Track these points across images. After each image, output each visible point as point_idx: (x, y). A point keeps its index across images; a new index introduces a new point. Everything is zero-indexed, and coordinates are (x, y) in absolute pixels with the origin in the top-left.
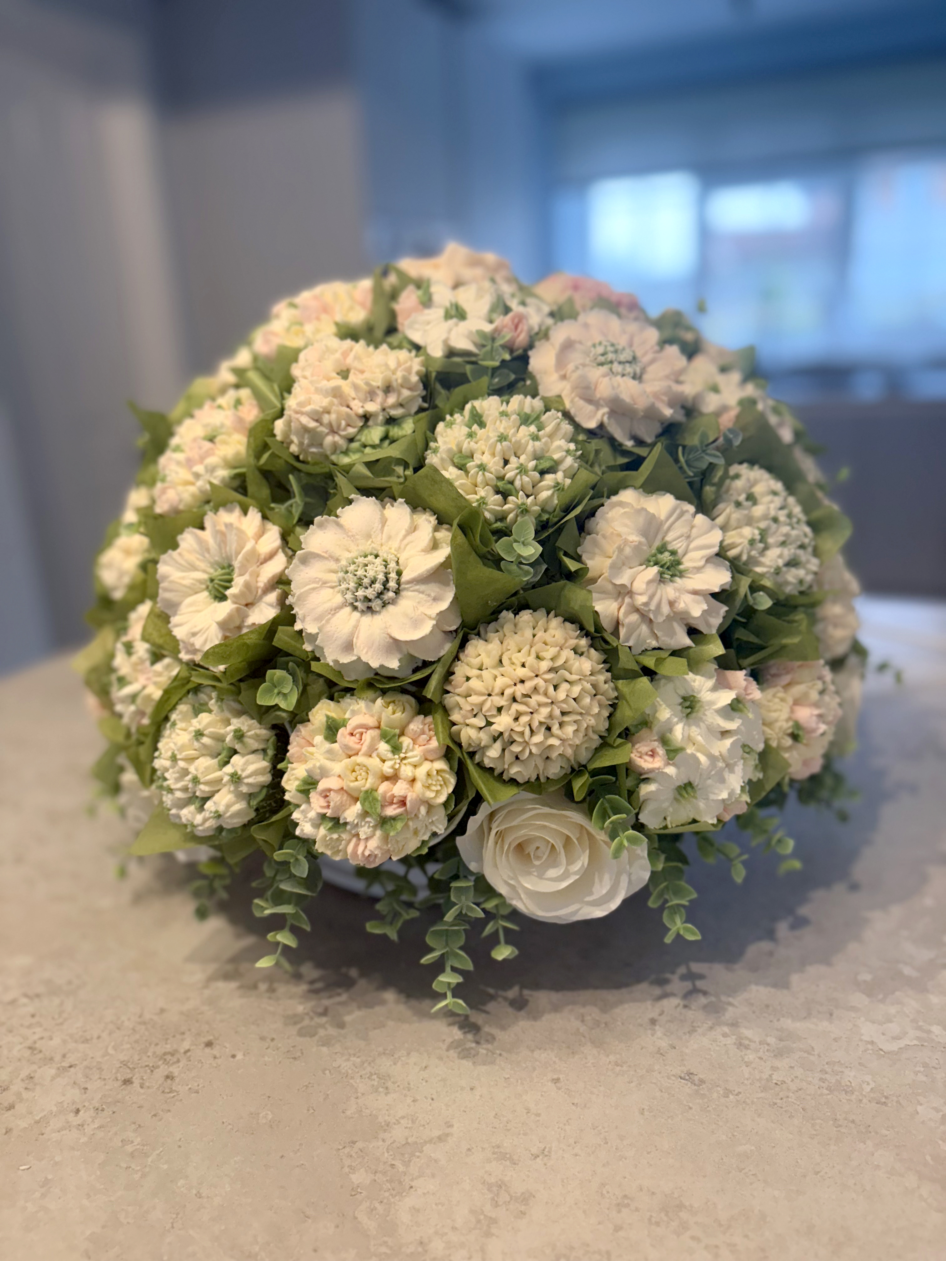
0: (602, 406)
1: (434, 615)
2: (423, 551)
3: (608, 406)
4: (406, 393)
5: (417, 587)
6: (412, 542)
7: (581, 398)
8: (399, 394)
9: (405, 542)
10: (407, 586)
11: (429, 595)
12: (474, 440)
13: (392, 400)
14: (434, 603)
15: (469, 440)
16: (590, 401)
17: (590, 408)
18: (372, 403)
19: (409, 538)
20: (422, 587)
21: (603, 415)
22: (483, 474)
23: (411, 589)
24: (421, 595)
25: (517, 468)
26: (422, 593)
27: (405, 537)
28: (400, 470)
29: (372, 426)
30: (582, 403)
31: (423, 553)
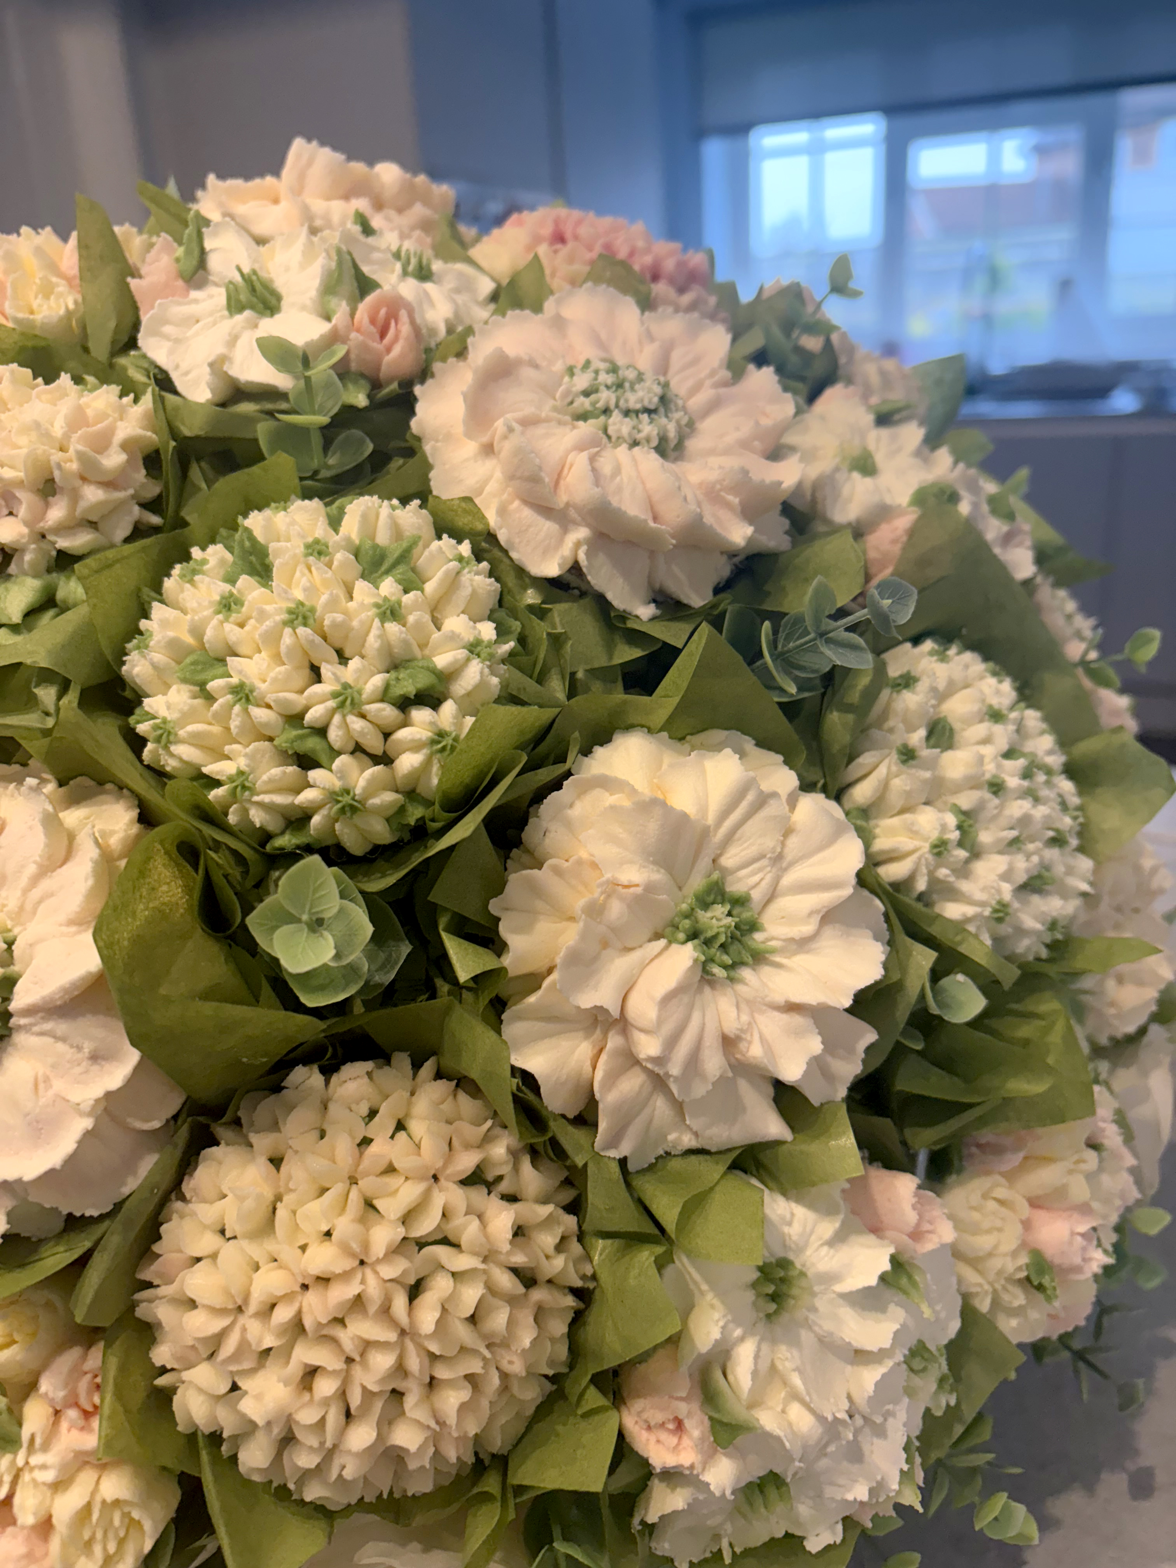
0: (575, 523)
1: (87, 1106)
2: (71, 922)
3: (588, 525)
5: (48, 1026)
6: (50, 895)
7: (526, 502)
8: (75, 497)
9: (36, 894)
10: (23, 1021)
11: (79, 1048)
12: (234, 616)
14: (95, 1068)
15: (220, 617)
16: (546, 510)
17: (548, 526)
19: (46, 884)
20: (61, 1027)
21: (578, 545)
22: (246, 711)
23: (36, 1029)
24: (61, 1047)
25: (335, 695)
26: (63, 1039)
27: (35, 880)
28: (47, 694)
29: (17, 576)
30: (527, 513)
31: (73, 929)
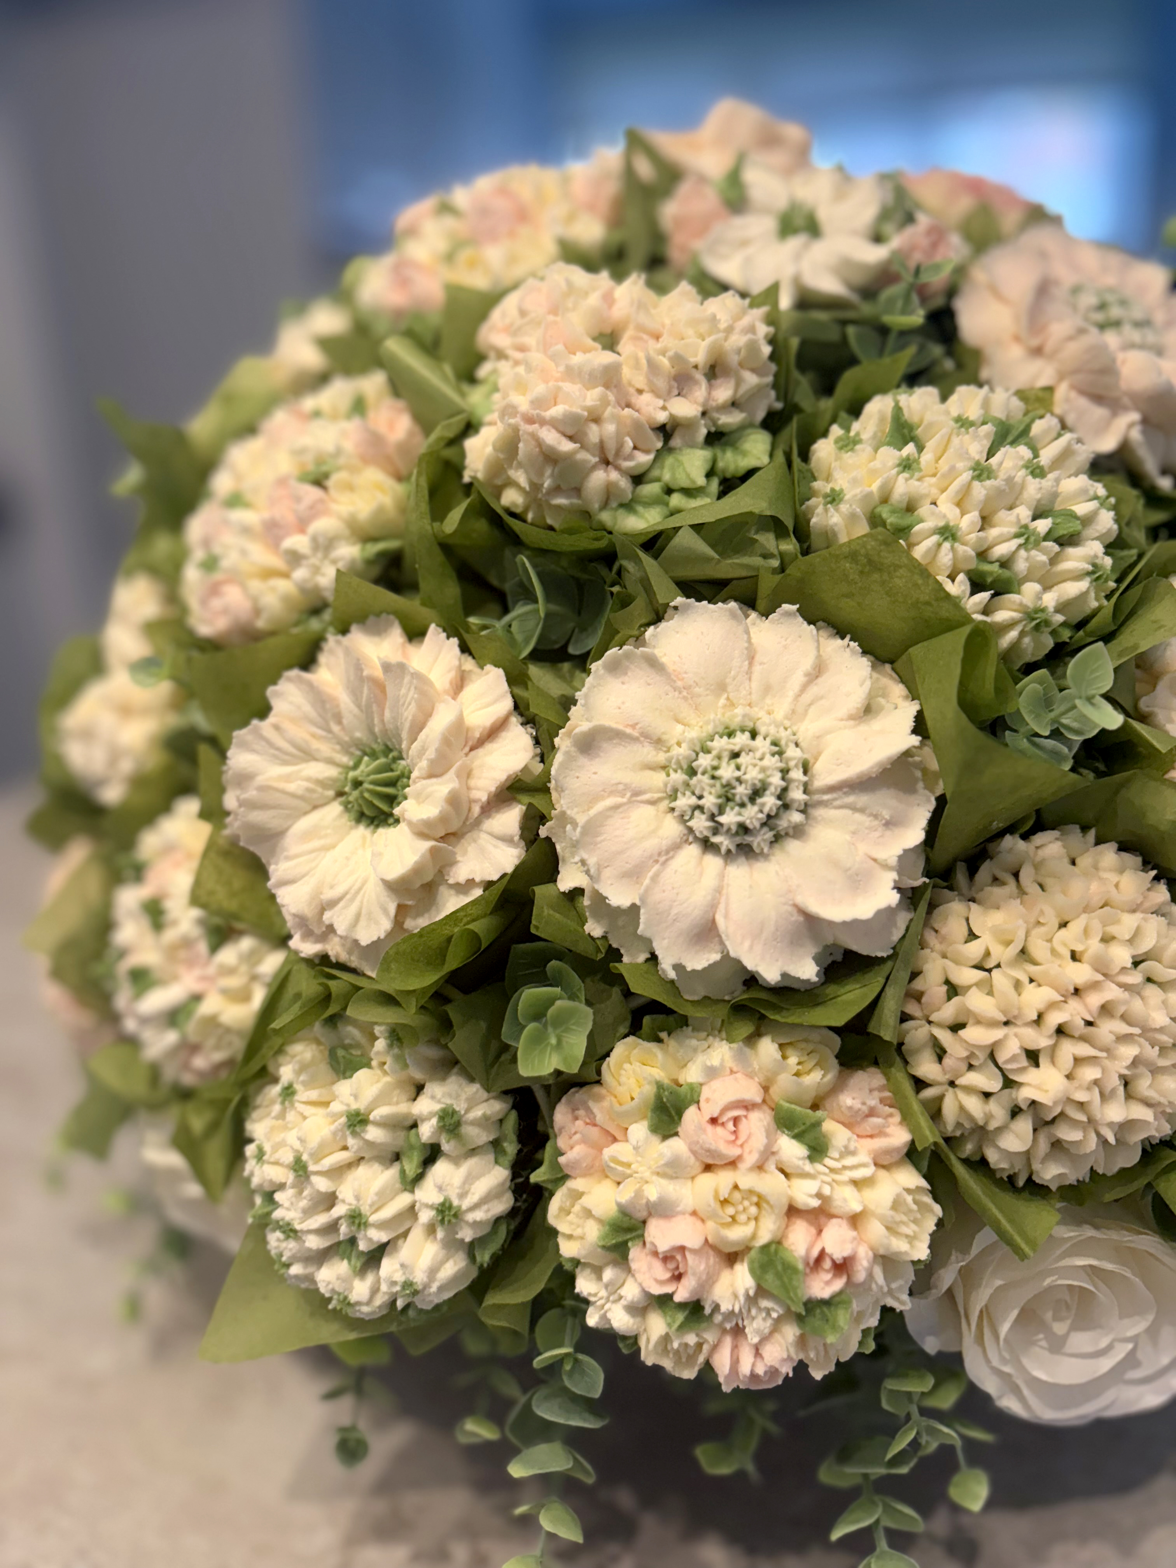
0: (1125, 409)
1: (893, 861)
2: (851, 717)
3: (1137, 409)
4: (751, 379)
5: (851, 799)
6: (822, 698)
7: (1083, 392)
8: (739, 382)
9: (807, 697)
10: (826, 797)
11: (876, 816)
12: (917, 475)
13: (723, 393)
14: (888, 833)
15: (905, 475)
16: (1098, 399)
17: (1099, 412)
18: (679, 399)
19: (814, 690)
20: (862, 799)
21: (1131, 426)
22: (952, 548)
23: (837, 803)
24: (858, 816)
25: (1017, 536)
26: (862, 810)
27: (804, 688)
28: (768, 540)
29: (680, 449)
30: (1083, 402)
31: (852, 723)
